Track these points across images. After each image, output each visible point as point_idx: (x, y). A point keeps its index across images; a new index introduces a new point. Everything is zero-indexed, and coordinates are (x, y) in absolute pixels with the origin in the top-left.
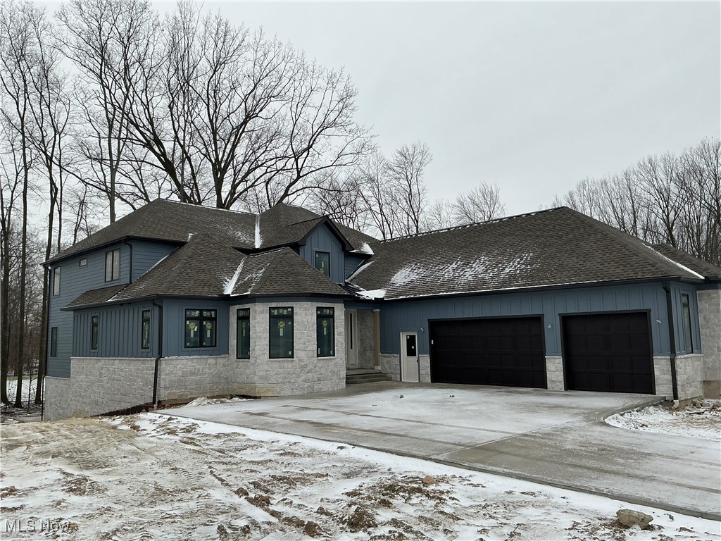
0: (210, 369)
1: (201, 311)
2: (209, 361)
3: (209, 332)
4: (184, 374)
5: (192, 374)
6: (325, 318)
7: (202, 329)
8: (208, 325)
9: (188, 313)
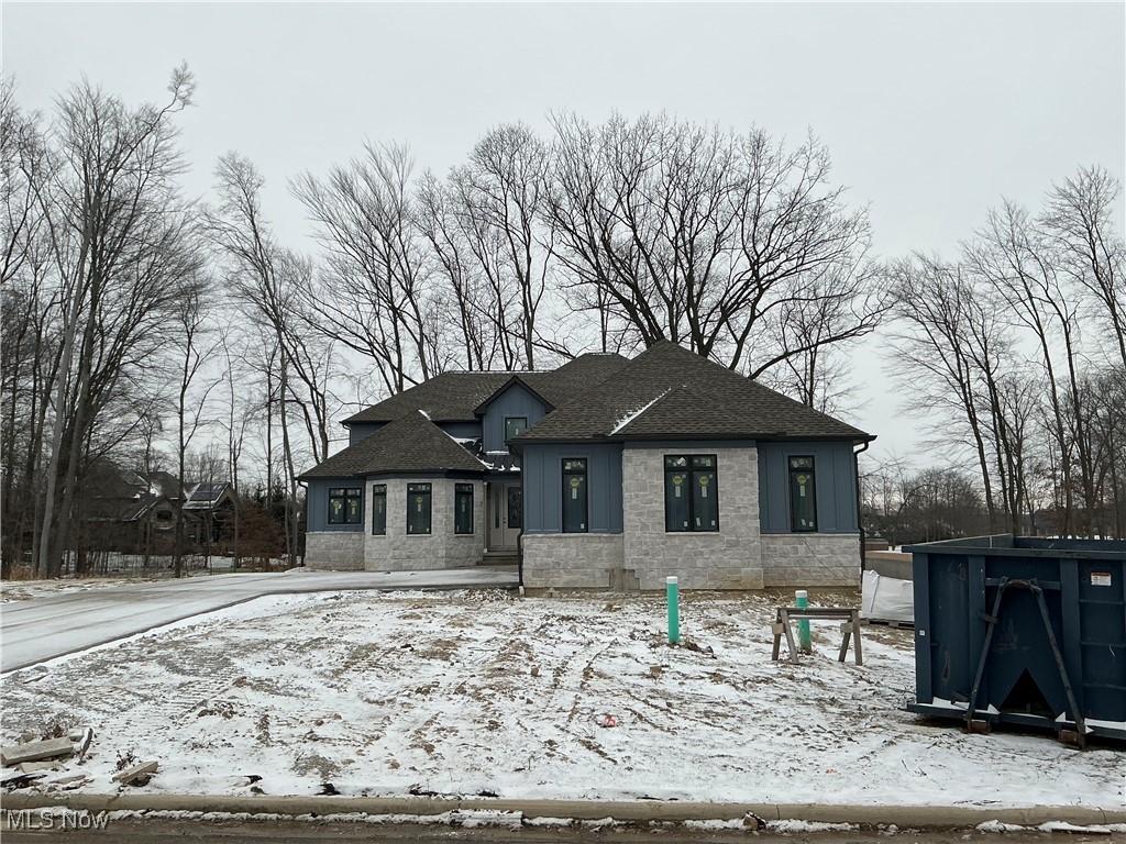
0: (354, 544)
1: (346, 490)
2: (353, 537)
3: (353, 509)
4: (327, 548)
5: (336, 548)
6: (463, 495)
7: (346, 507)
8: (354, 503)
9: (332, 492)
